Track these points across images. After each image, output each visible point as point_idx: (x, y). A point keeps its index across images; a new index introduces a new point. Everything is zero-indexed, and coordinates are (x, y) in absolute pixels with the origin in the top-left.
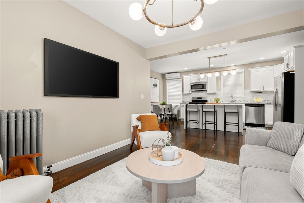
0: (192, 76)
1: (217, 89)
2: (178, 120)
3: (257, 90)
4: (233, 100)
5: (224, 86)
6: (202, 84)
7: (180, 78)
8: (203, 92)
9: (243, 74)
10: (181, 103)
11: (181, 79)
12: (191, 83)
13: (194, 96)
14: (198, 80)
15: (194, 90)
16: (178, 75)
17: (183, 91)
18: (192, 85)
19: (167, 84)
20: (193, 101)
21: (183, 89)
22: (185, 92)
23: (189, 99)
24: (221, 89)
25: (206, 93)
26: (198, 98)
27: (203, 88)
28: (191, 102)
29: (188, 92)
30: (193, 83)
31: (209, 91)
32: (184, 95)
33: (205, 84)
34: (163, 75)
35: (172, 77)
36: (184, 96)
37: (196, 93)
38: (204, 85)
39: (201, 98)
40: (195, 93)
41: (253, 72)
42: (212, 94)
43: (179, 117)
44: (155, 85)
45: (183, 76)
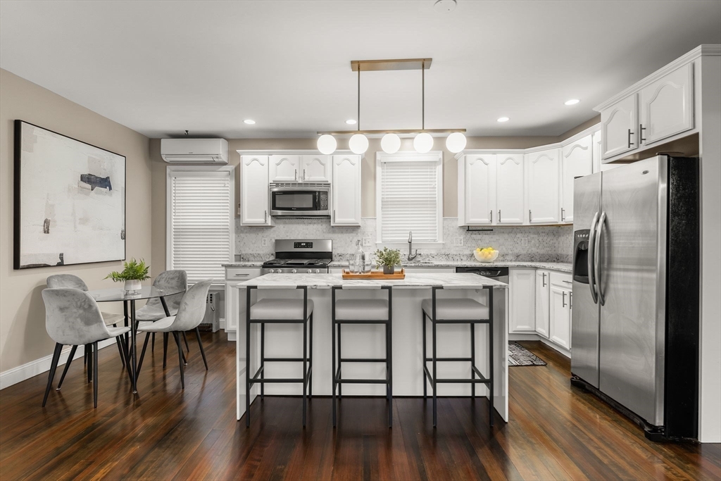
0: (275, 158)
1: (364, 213)
2: (218, 332)
3: (483, 220)
4: (413, 252)
5: (385, 203)
6: (313, 193)
7: (225, 164)
8: (315, 221)
9: (440, 168)
10: (227, 266)
11: (230, 168)
12: (271, 185)
13: (282, 236)
14: (300, 174)
15: (280, 213)
16: (219, 149)
17: (238, 216)
18: (274, 195)
19: (171, 182)
20: (279, 255)
21: (238, 205)
22: (247, 219)
23: (264, 248)
24: (375, 215)
25: (324, 226)
26: (298, 245)
27: (316, 206)
28: (272, 258)
29: (259, 220)
30: (277, 185)
31: (339, 220)
32: (242, 232)
33: (326, 193)
34: (151, 145)
35: (191, 154)
36: (242, 235)
37: (291, 226)
38: (322, 196)
39: (309, 245)
40: (285, 223)
41: (471, 164)
42: (347, 232)
43: (221, 320)
44: (98, 182)
45: (239, 155)
